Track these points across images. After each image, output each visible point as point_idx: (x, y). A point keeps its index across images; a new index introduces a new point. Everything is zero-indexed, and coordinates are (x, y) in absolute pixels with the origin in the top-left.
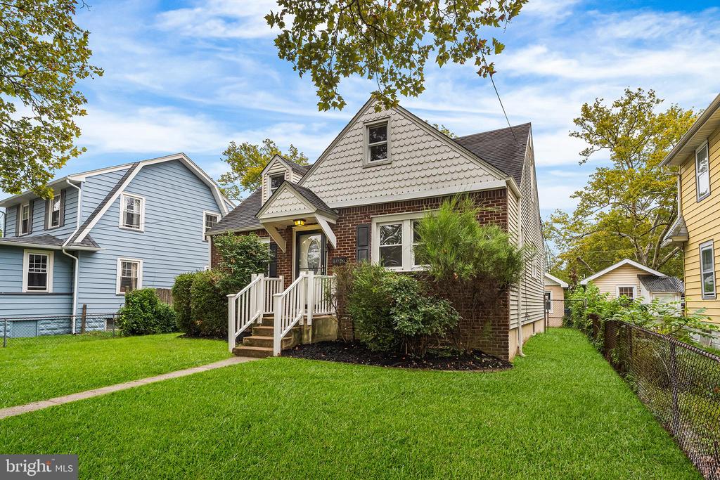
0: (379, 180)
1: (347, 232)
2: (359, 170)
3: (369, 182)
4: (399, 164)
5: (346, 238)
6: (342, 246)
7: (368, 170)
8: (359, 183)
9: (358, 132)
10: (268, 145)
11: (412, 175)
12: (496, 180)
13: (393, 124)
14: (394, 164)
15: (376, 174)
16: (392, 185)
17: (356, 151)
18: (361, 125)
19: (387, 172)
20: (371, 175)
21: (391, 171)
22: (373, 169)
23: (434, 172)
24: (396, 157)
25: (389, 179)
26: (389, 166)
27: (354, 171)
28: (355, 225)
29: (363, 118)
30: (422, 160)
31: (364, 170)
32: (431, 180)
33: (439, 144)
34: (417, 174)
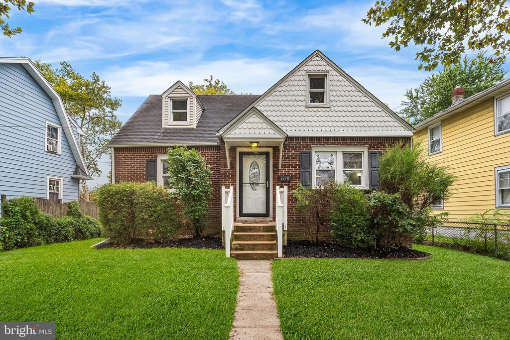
0: (320, 119)
1: (291, 156)
2: (302, 108)
3: (311, 119)
4: (337, 109)
5: (291, 160)
6: (287, 167)
7: (311, 109)
8: (303, 119)
9: (301, 78)
10: (65, 68)
11: (346, 119)
12: (406, 131)
13: (331, 78)
14: (332, 109)
15: (318, 114)
16: (330, 124)
17: (300, 93)
18: (303, 73)
19: (326, 114)
20: (313, 114)
21: (330, 114)
22: (315, 109)
23: (364, 119)
24: (334, 103)
25: (329, 119)
26: (328, 109)
27: (298, 108)
28: (298, 151)
29: (305, 68)
30: (354, 109)
31: (307, 109)
32: (361, 124)
33: (367, 99)
34: (351, 119)
